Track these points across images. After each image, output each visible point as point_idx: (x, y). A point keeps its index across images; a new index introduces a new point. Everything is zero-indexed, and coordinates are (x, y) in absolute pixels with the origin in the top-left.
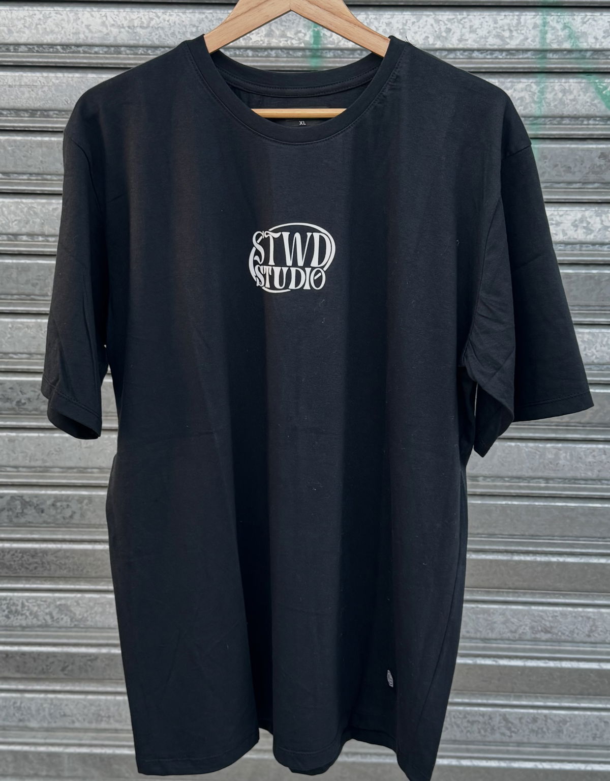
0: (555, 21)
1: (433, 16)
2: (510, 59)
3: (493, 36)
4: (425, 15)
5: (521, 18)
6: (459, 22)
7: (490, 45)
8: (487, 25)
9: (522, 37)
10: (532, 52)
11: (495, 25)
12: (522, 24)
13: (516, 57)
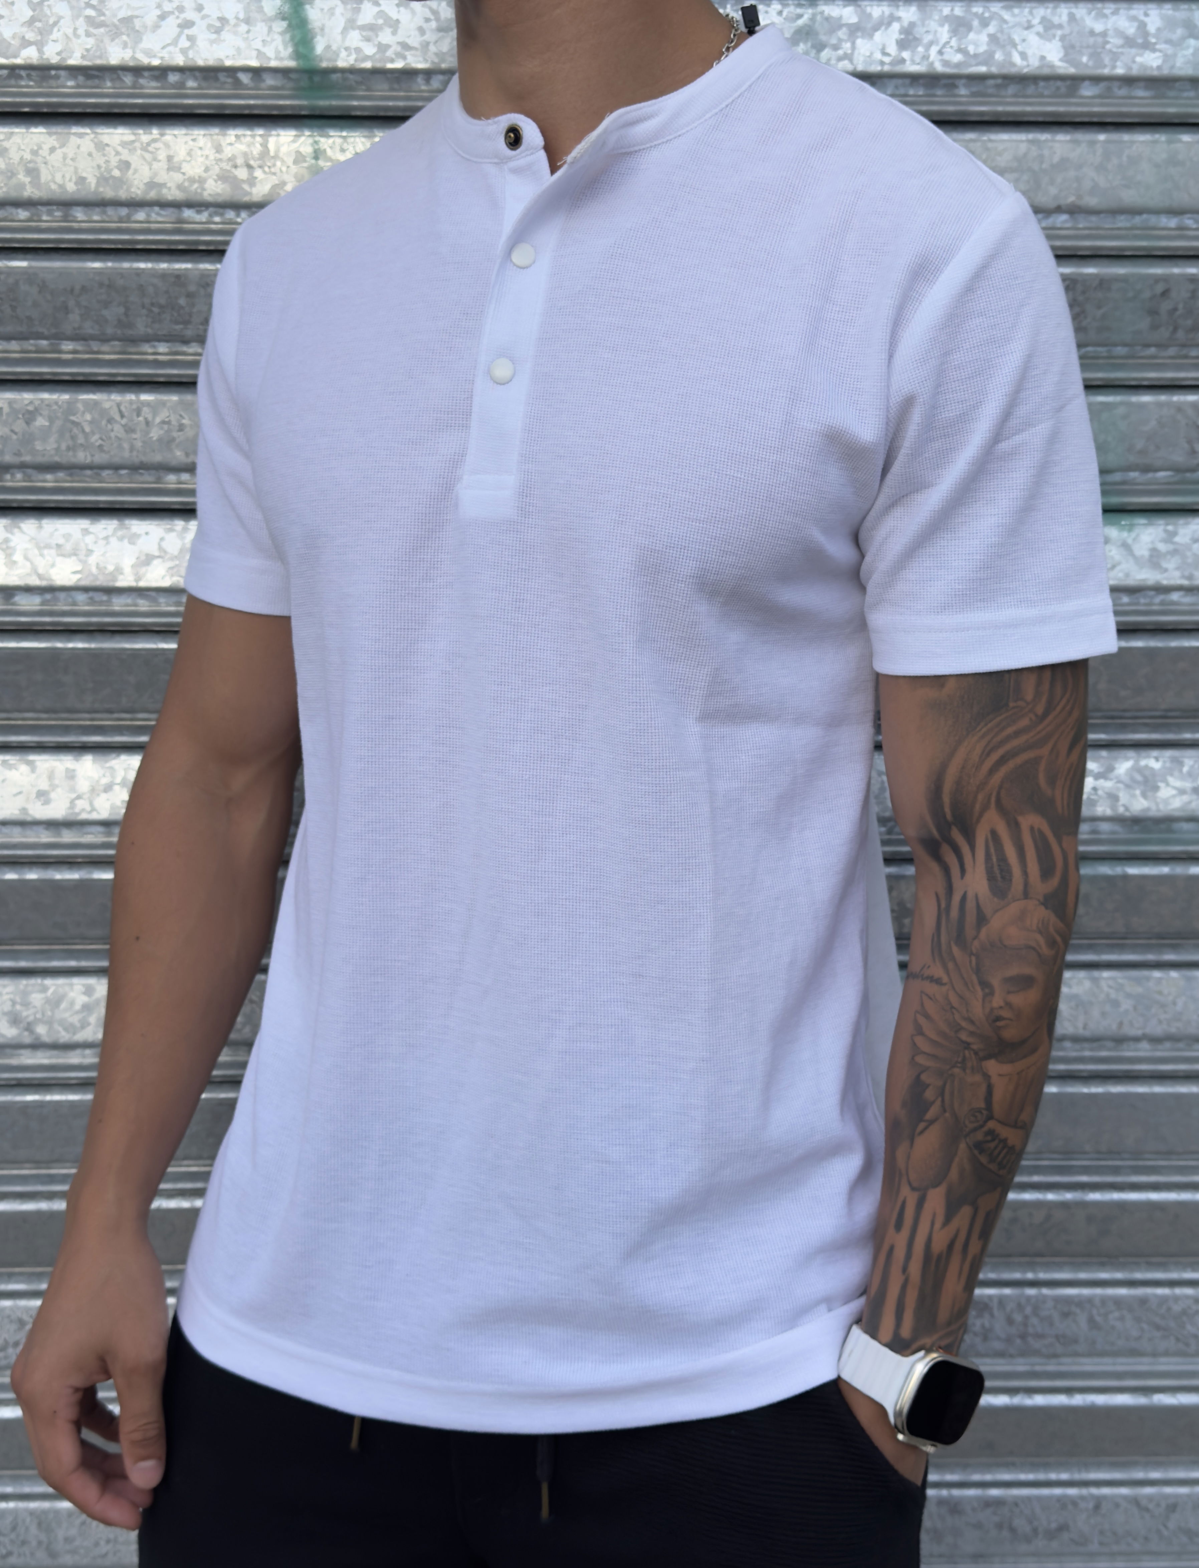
0: (338, 148)
1: (92, 136)
3: (215, 177)
4: (75, 134)
5: (267, 141)
6: (145, 148)
7: (210, 195)
8: (202, 156)
9: (274, 180)
11: (218, 156)
12: (272, 153)
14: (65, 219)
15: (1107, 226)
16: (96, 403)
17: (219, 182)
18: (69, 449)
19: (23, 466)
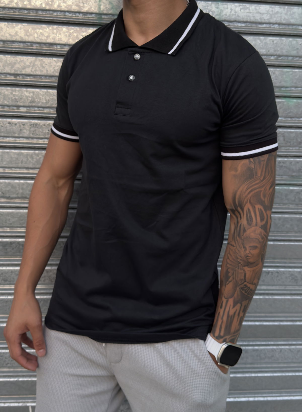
2: (84, 17)
3: (75, 5)
7: (73, 9)
9: (89, 7)
10: (95, 15)
13: (87, 17)
14: (36, 13)
15: (287, 28)
16: (42, 60)
17: (76, 7)
18: (34, 70)
19: (22, 75)
